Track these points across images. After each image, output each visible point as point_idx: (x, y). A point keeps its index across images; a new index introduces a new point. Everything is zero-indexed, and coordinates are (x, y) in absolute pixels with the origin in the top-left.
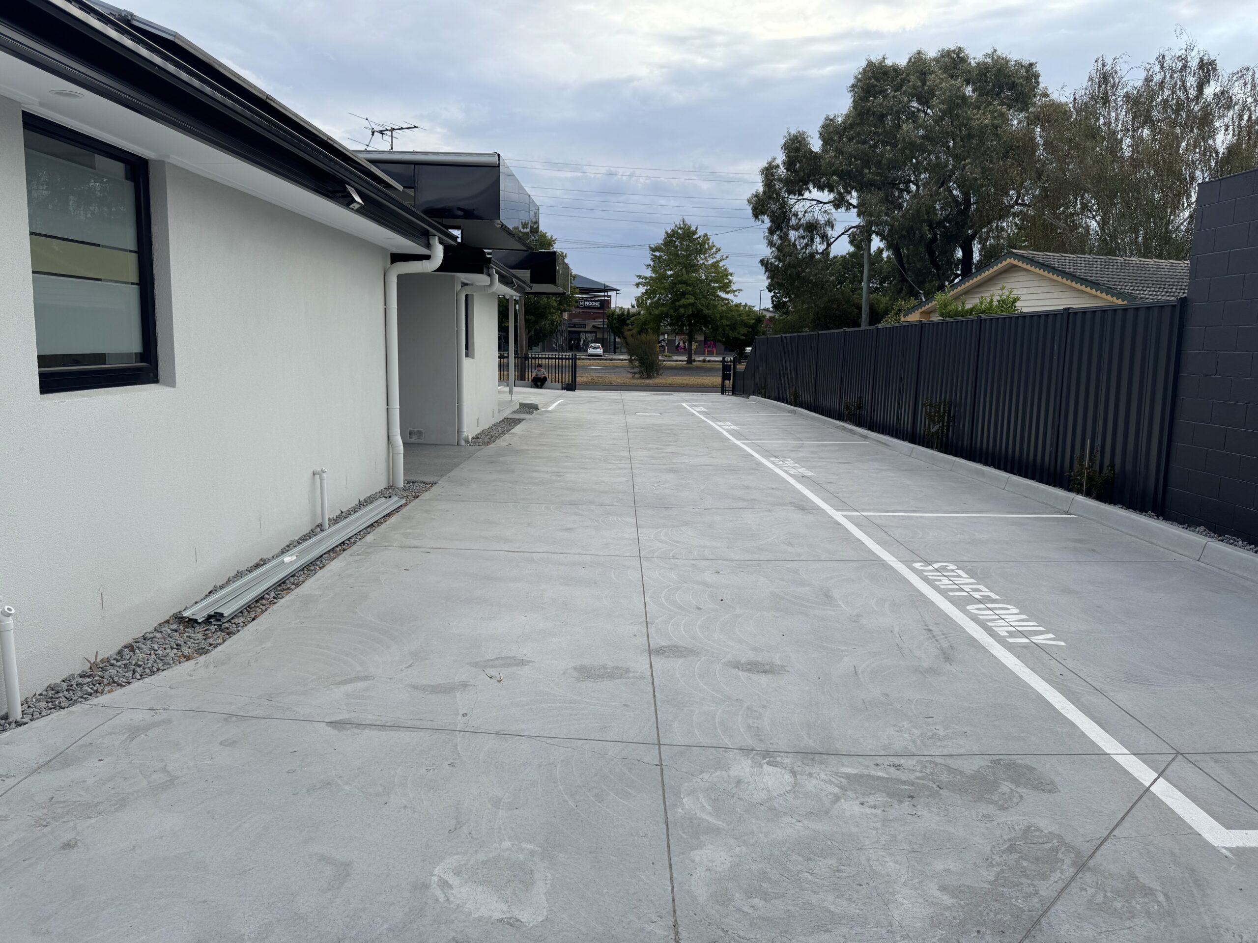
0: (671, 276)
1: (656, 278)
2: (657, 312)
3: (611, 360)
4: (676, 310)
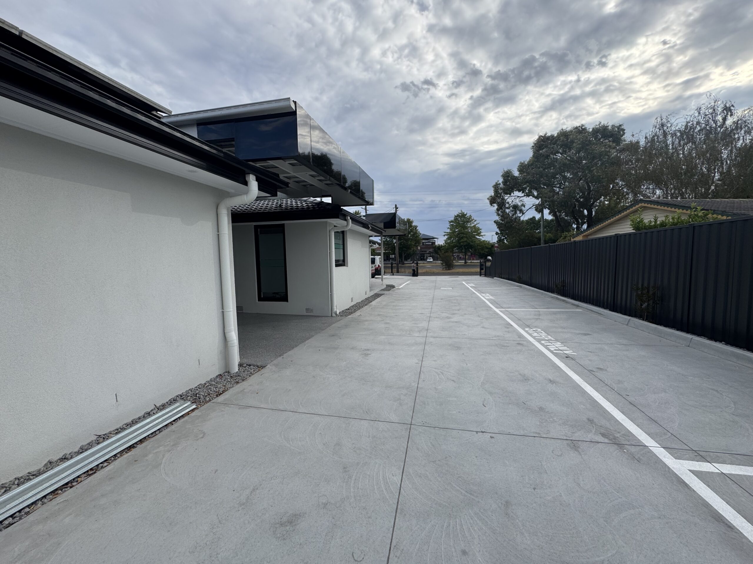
0: (457, 231)
1: (452, 232)
2: (452, 245)
3: (436, 263)
4: (460, 243)
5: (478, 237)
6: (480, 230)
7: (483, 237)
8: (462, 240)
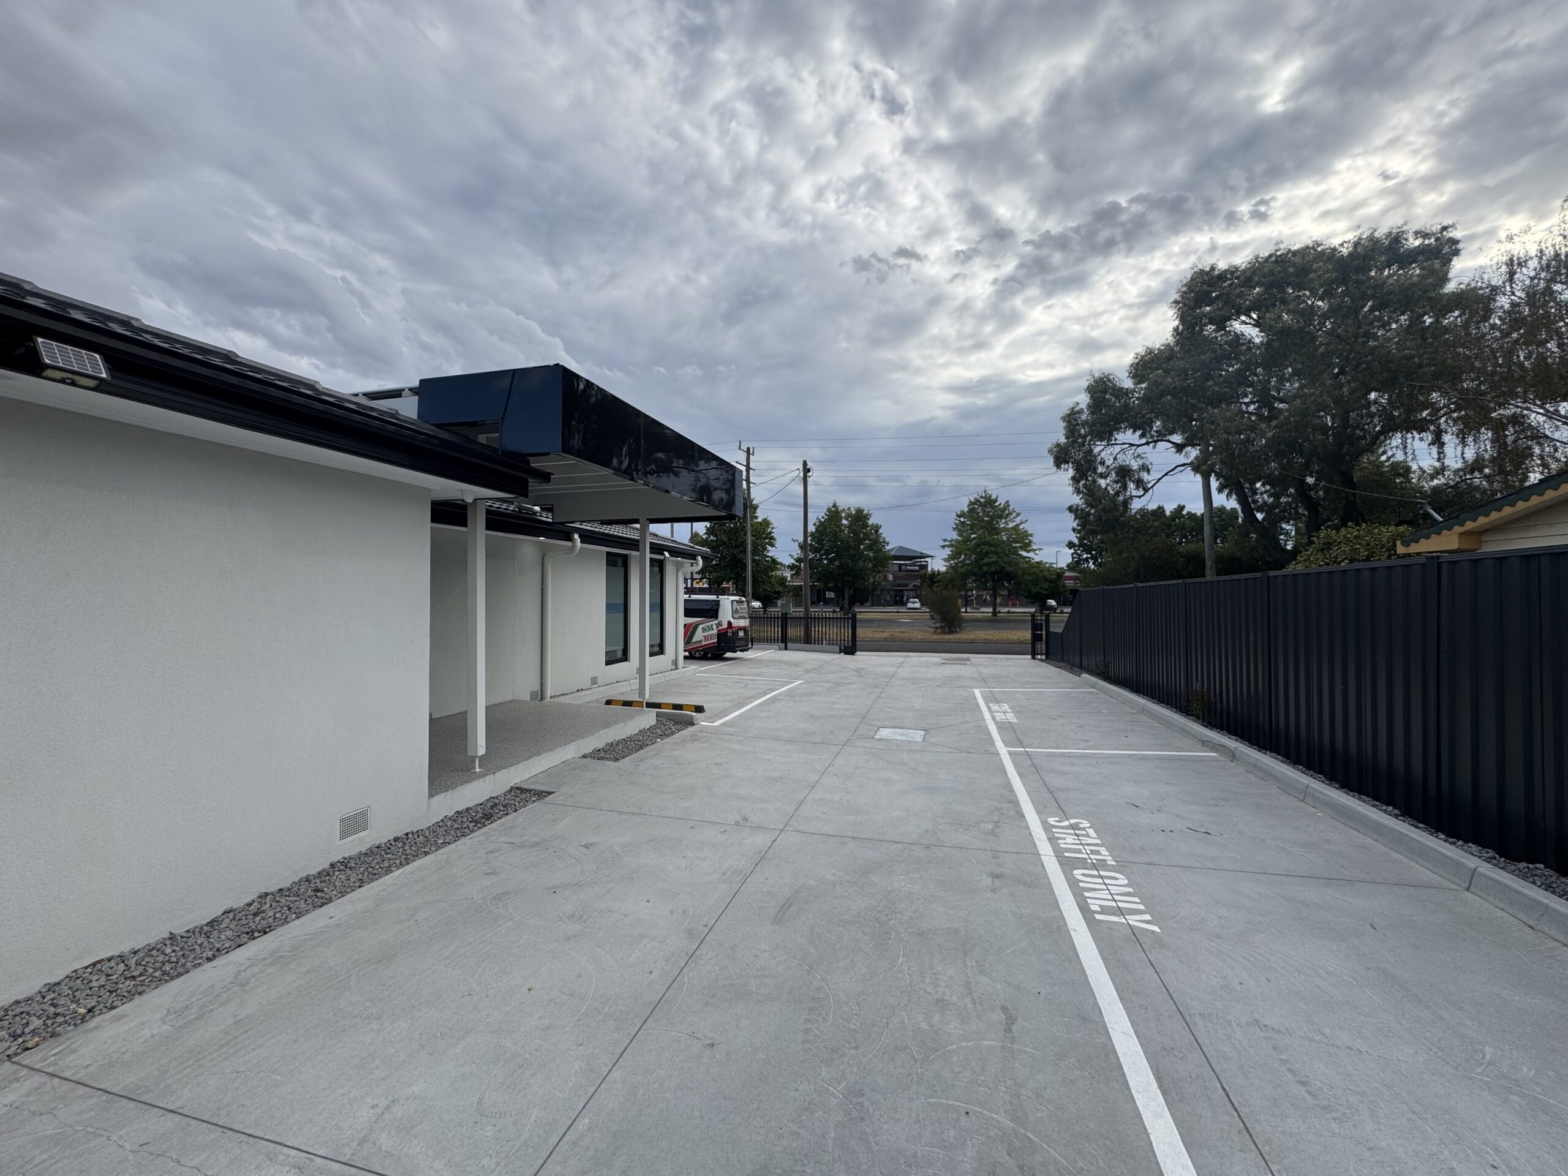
0: (974, 537)
1: (962, 541)
4: (980, 568)
5: (1024, 554)
6: (1030, 538)
7: (1036, 554)
8: (986, 560)
